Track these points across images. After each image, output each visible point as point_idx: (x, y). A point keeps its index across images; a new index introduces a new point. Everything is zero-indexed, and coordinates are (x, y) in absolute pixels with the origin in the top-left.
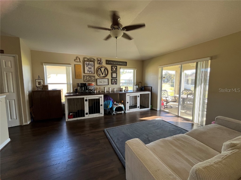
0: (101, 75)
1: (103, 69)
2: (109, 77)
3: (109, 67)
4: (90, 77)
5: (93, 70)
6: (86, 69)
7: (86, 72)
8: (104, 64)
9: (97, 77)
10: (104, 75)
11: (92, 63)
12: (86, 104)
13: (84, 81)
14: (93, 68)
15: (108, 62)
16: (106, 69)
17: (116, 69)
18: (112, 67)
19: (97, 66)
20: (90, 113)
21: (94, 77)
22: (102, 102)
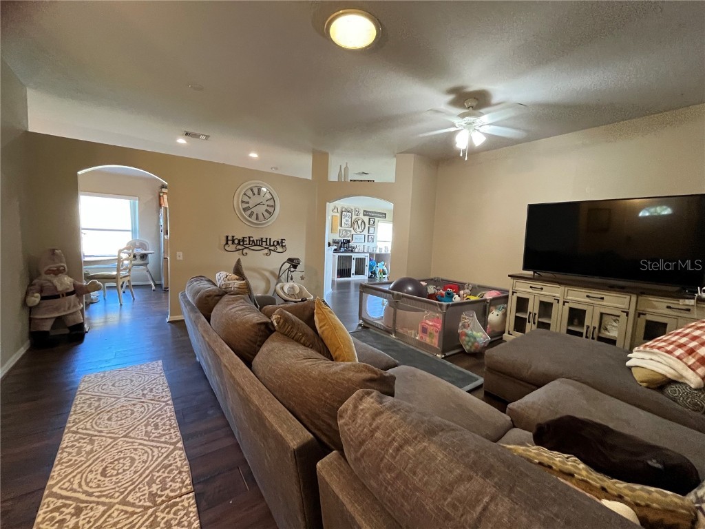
0: (358, 230)
1: (360, 222)
2: (366, 232)
3: (366, 219)
4: (346, 231)
5: (350, 223)
6: (344, 221)
7: (343, 224)
8: (361, 216)
9: (353, 232)
10: (360, 230)
11: (350, 214)
12: (354, 263)
13: (340, 237)
14: (350, 220)
15: (366, 213)
16: (363, 222)
17: (374, 222)
18: (370, 219)
19: (354, 217)
20: (356, 274)
21: (350, 231)
22: (367, 262)
